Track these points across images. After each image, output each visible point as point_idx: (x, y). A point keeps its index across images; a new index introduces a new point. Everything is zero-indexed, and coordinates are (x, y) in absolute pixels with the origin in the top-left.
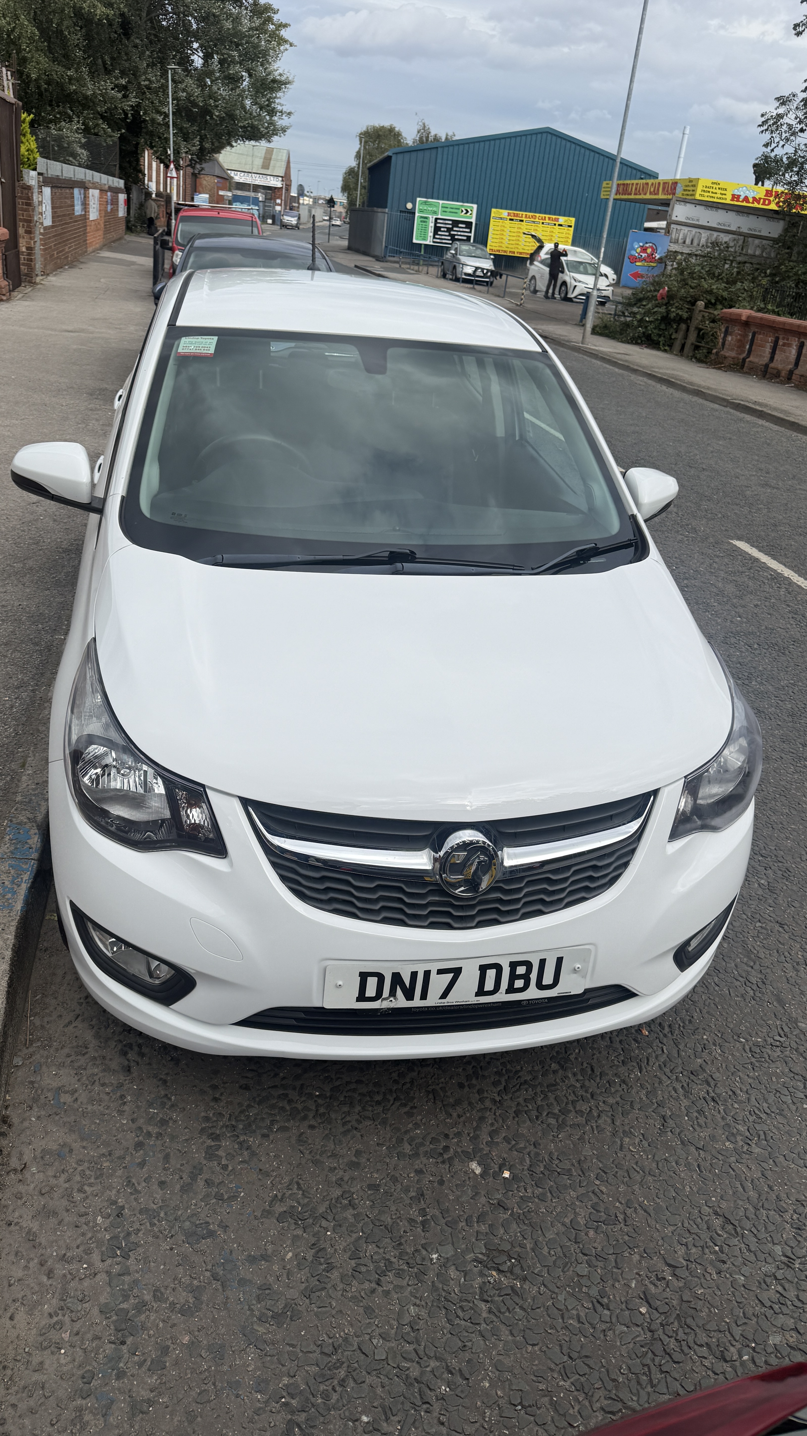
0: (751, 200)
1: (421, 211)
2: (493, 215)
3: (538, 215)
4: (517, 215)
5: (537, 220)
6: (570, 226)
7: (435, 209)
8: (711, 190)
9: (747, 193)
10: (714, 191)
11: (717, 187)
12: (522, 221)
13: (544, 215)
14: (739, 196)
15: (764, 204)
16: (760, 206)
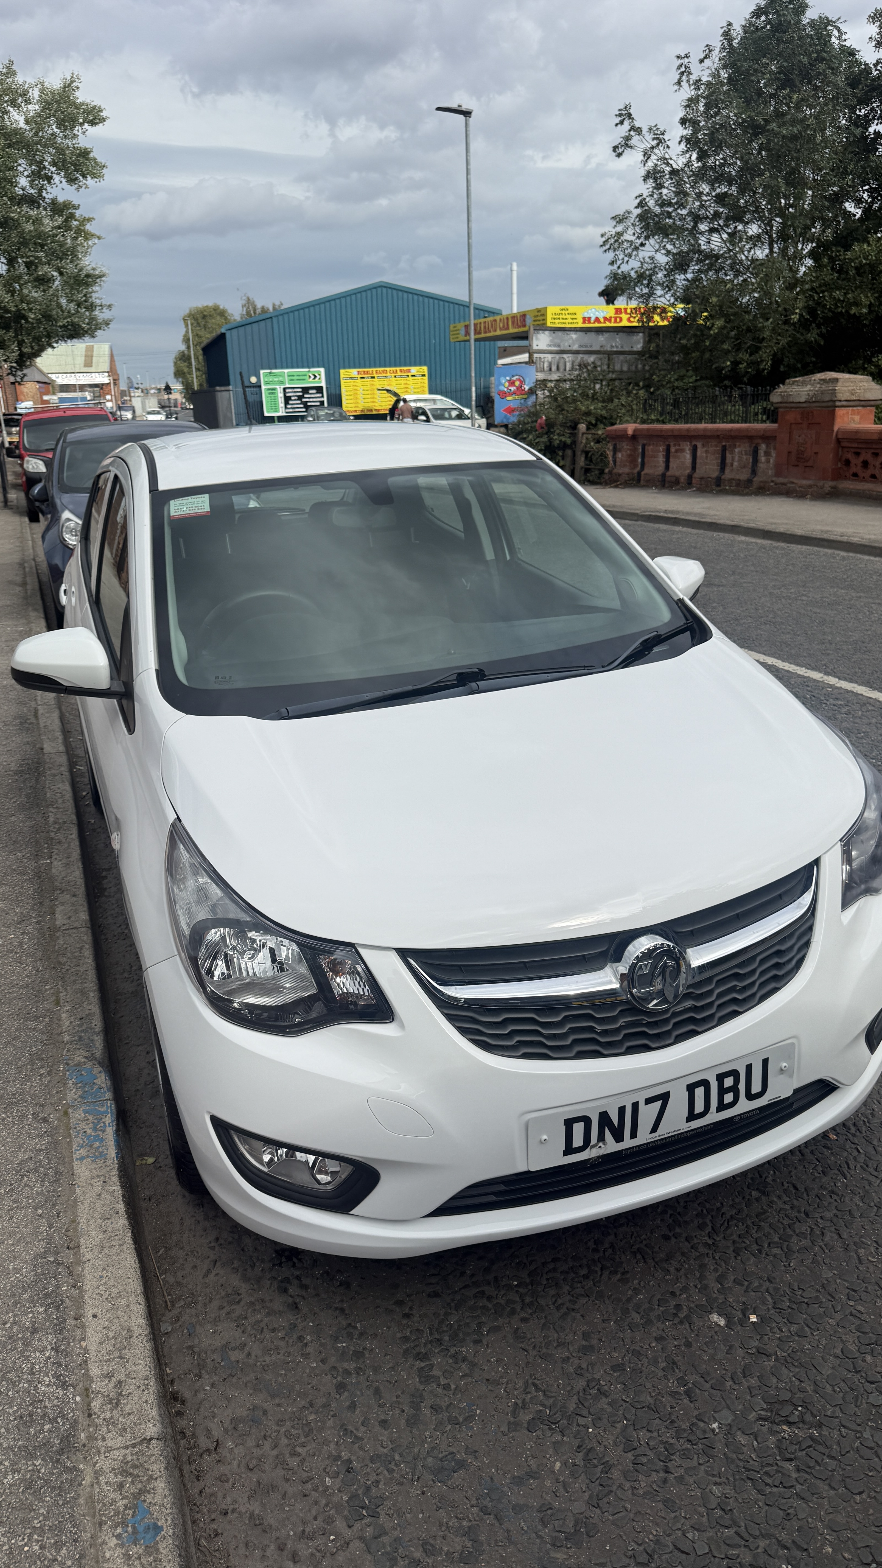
0: (602, 320)
1: (267, 383)
2: (342, 376)
3: (388, 369)
4: (367, 373)
5: (388, 374)
6: (424, 375)
7: (281, 379)
8: (561, 316)
9: (598, 315)
10: (564, 317)
11: (567, 312)
12: (373, 377)
13: (394, 369)
14: (589, 318)
15: (615, 321)
16: (612, 325)
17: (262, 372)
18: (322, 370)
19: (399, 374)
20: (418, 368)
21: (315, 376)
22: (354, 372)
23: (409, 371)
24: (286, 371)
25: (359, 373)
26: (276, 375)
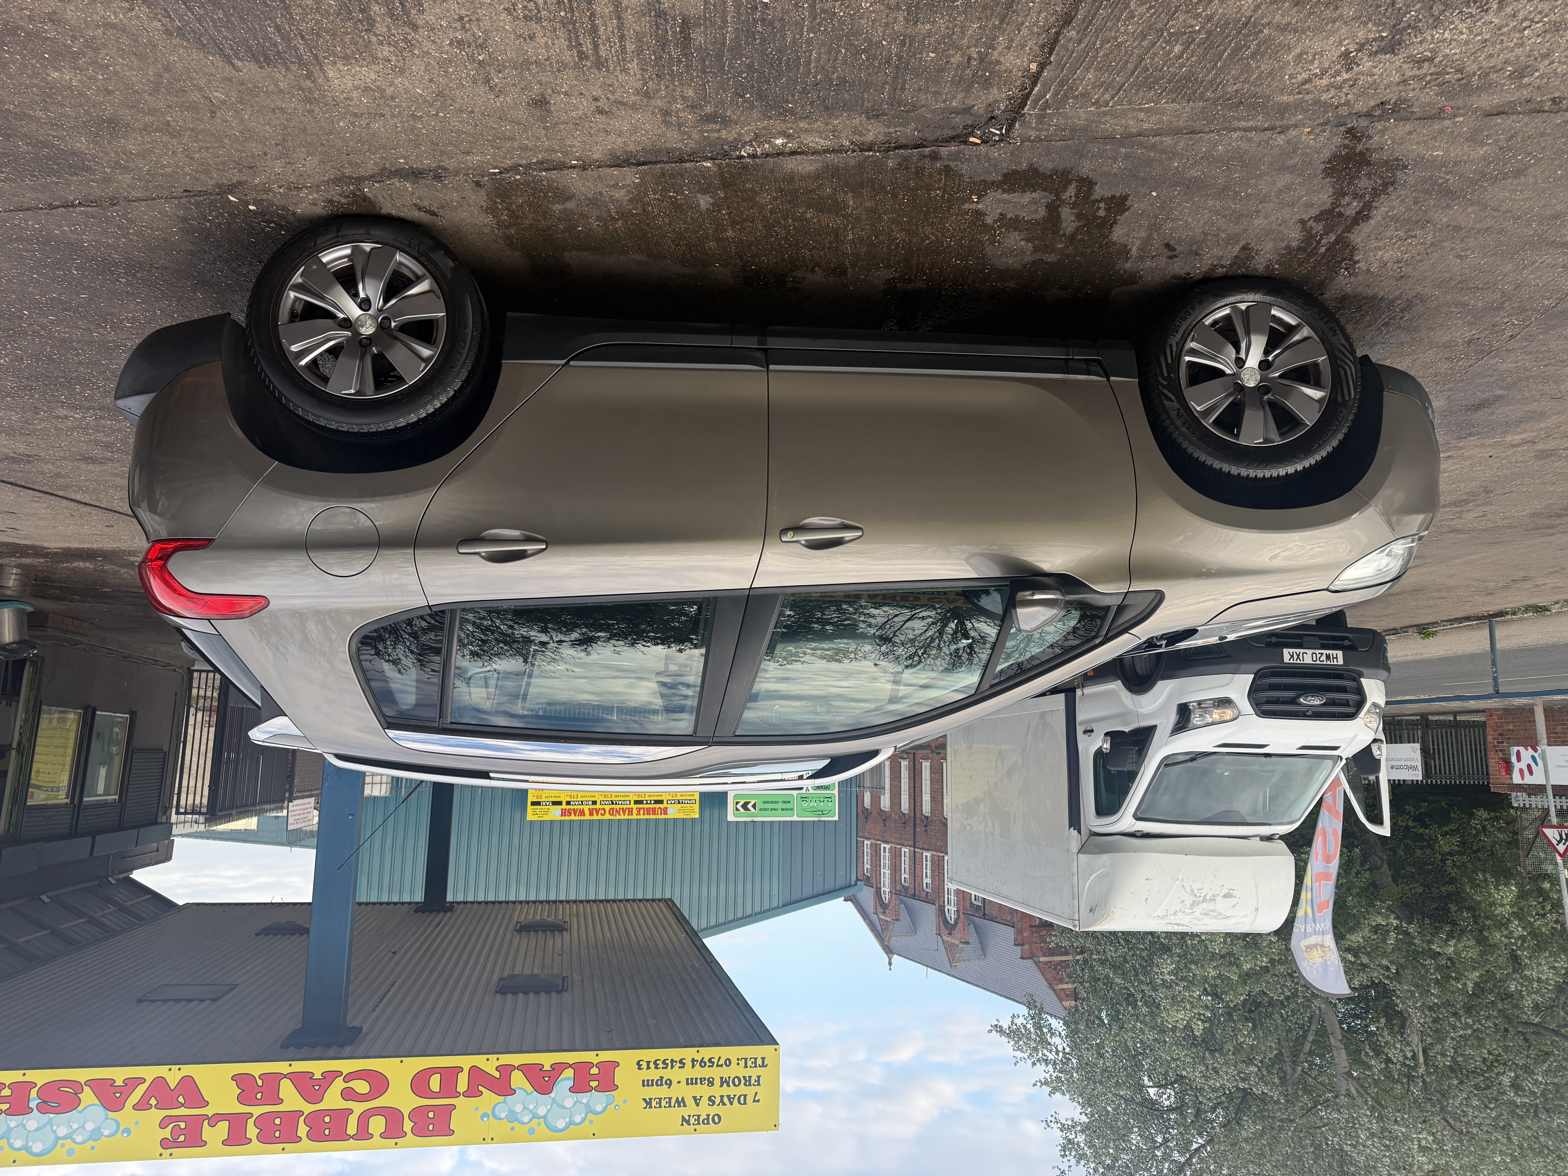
0: (518, 1079)
2: (696, 807)
3: (607, 817)
4: (648, 811)
5: (607, 808)
6: (533, 803)
7: (805, 804)
8: (717, 1091)
9: (541, 1104)
10: (703, 1091)
12: (636, 802)
13: (595, 817)
14: (579, 1087)
15: (449, 1075)
16: (466, 1062)
17: (836, 818)
18: (731, 818)
19: (586, 809)
20: (545, 818)
21: (745, 806)
22: (674, 812)
23: (564, 813)
24: (795, 818)
25: (665, 811)
26: (814, 811)
